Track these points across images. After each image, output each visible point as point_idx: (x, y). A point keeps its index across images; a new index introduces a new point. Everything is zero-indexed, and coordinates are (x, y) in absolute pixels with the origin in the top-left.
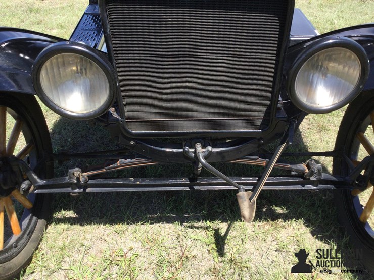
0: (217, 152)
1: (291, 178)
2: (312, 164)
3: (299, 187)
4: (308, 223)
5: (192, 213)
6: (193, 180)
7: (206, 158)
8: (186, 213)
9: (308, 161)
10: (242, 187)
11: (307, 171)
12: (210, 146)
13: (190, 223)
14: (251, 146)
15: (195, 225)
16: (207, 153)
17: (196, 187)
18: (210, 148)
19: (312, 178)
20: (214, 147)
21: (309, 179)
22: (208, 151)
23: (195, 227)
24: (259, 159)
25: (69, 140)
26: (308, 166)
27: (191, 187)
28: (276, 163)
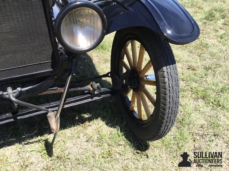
0: (26, 91)
1: (83, 96)
2: (93, 84)
3: (90, 100)
4: (103, 119)
5: (27, 134)
6: (15, 113)
7: (17, 97)
8: (23, 135)
9: (91, 83)
10: (50, 110)
11: (91, 89)
12: (19, 87)
13: (26, 141)
14: (49, 82)
15: (31, 141)
16: (18, 93)
17: (19, 118)
18: (19, 89)
19: (96, 93)
20: (22, 87)
21: (94, 93)
22: (18, 91)
23: (31, 143)
24: (59, 88)
26: (92, 86)
27: (15, 118)
28: (69, 88)
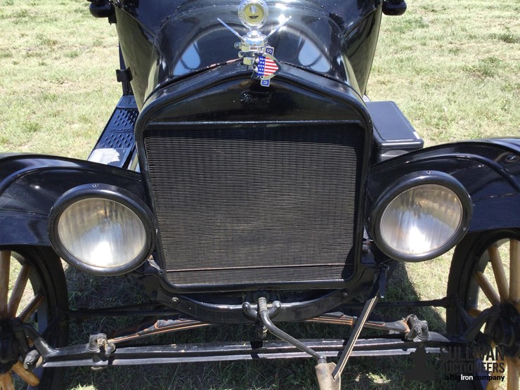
0: (288, 308)
1: (388, 340)
2: (414, 321)
3: (399, 352)
6: (257, 345)
7: (271, 317)
9: (409, 317)
11: (408, 330)
12: (278, 300)
14: (331, 300)
16: (273, 310)
17: (261, 355)
18: (277, 304)
19: (417, 340)
20: (283, 301)
21: (412, 341)
22: (275, 307)
24: (344, 316)
25: (91, 281)
26: (409, 323)
27: (254, 354)
28: (367, 321)
